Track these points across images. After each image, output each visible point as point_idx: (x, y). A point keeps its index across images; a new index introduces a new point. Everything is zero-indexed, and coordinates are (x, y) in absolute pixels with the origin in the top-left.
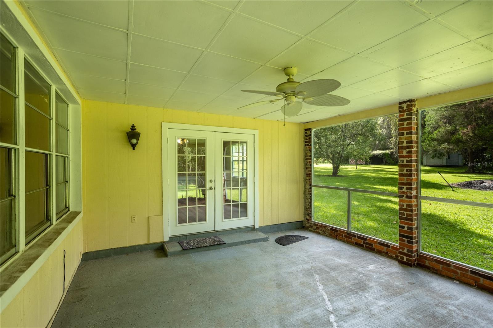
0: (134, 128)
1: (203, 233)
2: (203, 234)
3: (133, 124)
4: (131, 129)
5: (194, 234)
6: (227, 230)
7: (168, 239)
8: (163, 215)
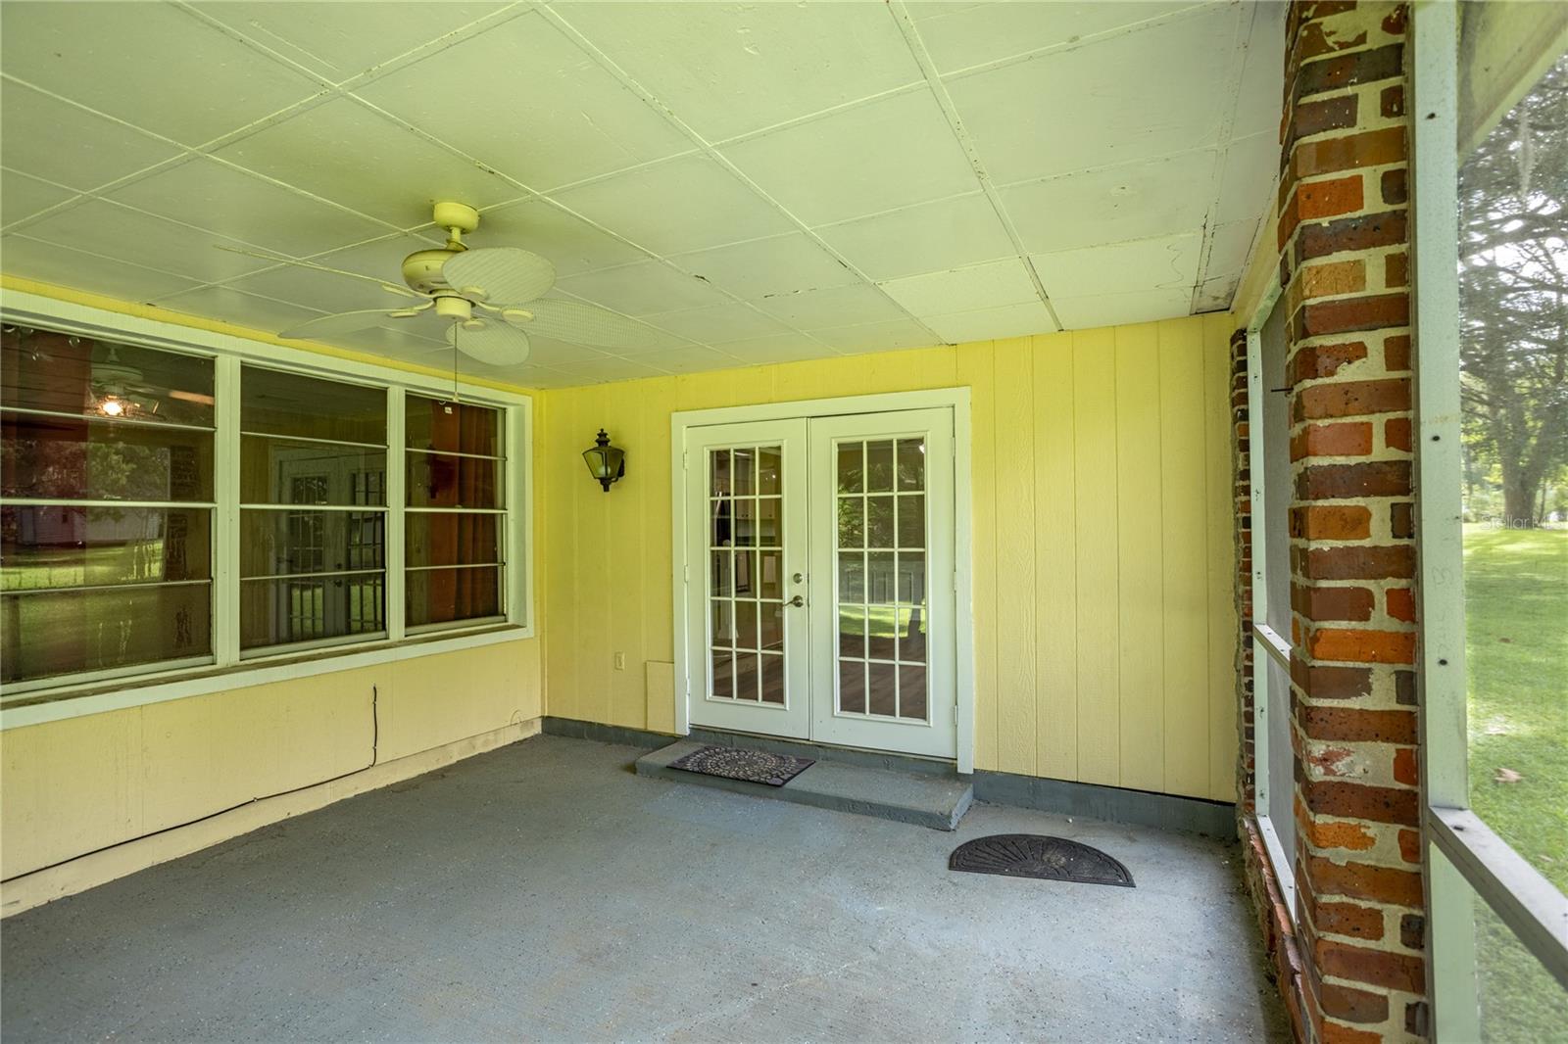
0: (603, 439)
1: (779, 741)
2: (776, 743)
3: (602, 430)
4: (597, 441)
5: (755, 737)
6: (852, 751)
7: (687, 732)
8: (676, 665)
